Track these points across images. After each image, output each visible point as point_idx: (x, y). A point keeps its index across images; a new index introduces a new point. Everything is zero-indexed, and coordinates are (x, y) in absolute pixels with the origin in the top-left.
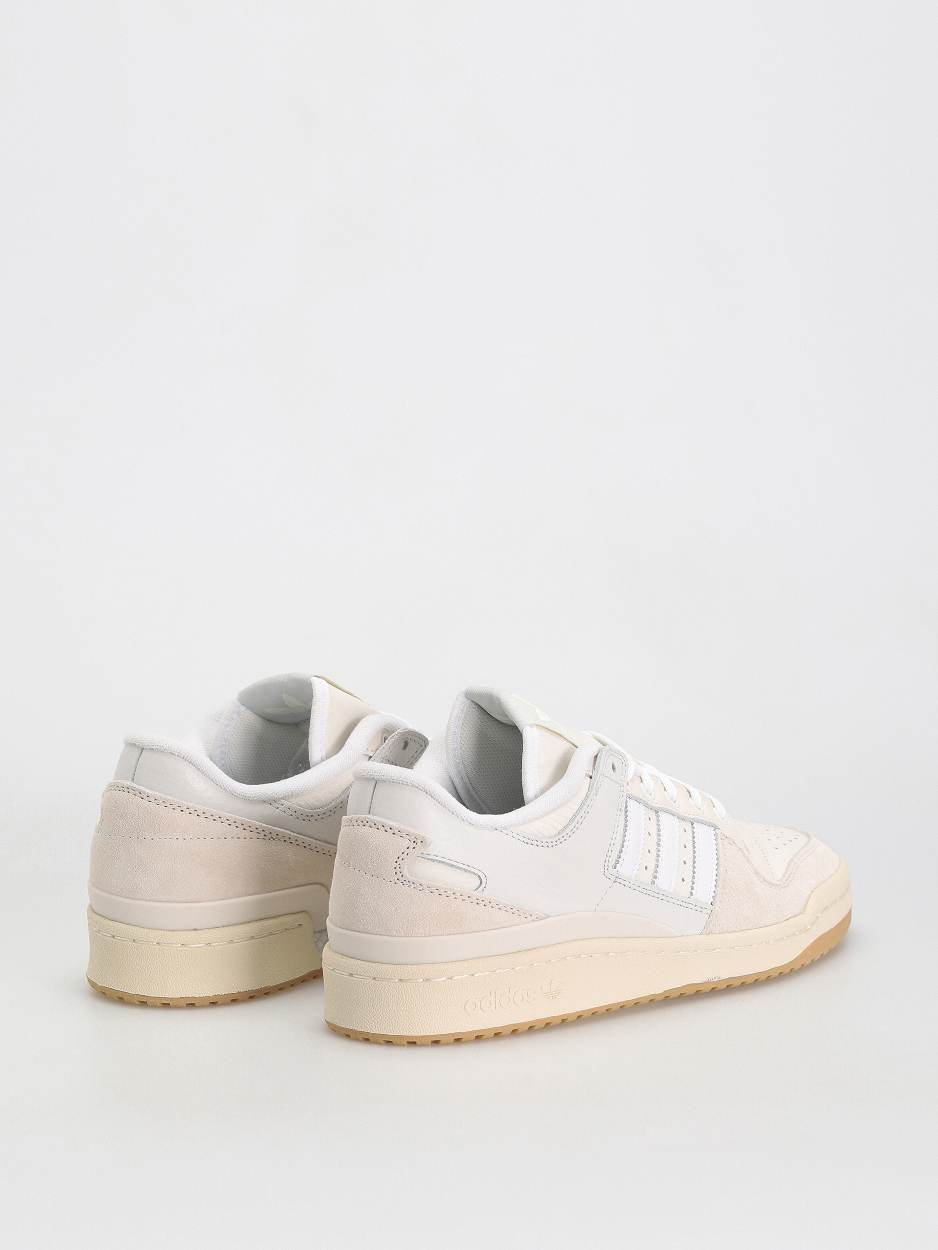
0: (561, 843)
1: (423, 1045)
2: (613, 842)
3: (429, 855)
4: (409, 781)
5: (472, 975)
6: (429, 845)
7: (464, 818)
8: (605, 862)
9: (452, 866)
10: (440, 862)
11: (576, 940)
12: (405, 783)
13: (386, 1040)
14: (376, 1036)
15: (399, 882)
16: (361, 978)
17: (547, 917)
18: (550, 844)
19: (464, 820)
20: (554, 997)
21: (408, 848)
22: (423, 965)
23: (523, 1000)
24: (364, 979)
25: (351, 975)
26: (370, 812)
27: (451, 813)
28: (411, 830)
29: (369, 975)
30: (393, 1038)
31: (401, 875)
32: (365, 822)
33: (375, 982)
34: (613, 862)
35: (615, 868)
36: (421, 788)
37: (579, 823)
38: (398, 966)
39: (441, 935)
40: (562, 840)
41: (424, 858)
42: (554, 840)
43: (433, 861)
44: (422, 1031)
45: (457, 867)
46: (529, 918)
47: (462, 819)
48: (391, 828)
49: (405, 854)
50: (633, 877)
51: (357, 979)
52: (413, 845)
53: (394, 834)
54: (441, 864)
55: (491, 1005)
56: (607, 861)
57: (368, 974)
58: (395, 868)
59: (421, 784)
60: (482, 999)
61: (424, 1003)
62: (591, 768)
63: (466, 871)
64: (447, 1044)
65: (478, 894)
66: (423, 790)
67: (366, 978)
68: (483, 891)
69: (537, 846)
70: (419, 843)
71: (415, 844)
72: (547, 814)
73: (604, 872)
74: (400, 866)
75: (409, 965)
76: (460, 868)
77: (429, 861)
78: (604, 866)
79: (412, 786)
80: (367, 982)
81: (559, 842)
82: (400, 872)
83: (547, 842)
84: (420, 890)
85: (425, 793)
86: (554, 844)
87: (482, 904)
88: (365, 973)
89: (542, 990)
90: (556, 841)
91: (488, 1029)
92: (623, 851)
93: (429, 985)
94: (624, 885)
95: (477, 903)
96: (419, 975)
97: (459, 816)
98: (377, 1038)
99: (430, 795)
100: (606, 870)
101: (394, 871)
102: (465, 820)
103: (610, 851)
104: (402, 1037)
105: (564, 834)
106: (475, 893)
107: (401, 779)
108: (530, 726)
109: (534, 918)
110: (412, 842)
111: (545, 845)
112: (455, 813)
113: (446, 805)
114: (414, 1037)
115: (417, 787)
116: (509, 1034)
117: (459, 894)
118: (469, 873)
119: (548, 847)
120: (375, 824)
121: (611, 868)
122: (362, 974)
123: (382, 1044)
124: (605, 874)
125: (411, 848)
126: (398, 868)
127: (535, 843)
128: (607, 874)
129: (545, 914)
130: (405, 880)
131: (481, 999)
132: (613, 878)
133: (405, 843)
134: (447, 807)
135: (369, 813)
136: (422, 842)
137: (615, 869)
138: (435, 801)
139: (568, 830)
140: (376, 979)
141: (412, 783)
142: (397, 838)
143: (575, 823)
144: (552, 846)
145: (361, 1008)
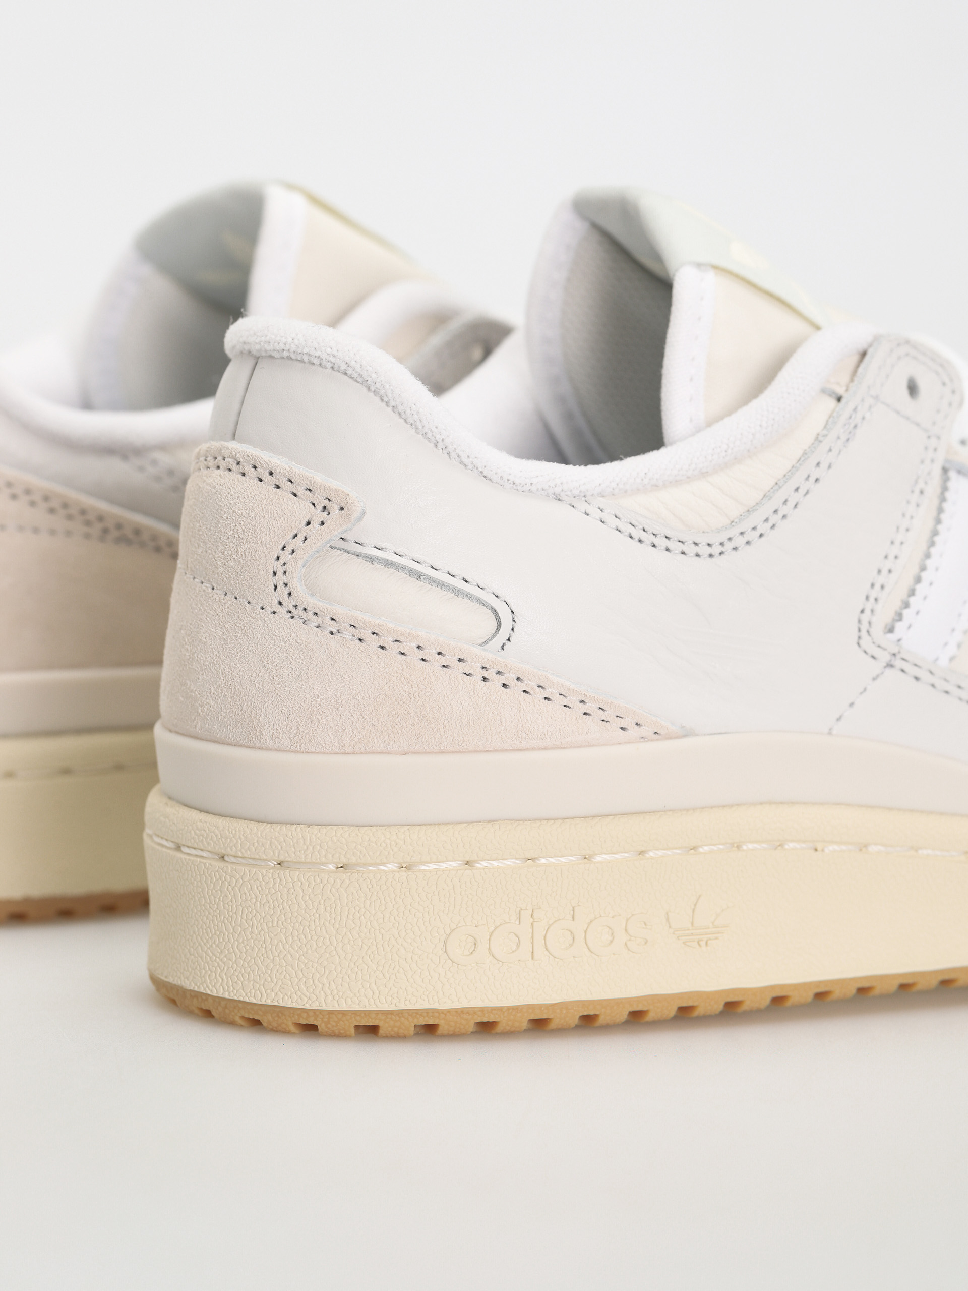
0: (735, 549)
1: (337, 1036)
2: (888, 564)
3: (361, 544)
4: (323, 356)
5: (467, 863)
6: (360, 518)
7: (466, 461)
8: (862, 611)
9: (419, 576)
10: (388, 564)
11: (770, 803)
12: (316, 361)
13: (247, 1016)
14: (223, 1003)
15: (282, 611)
16: (196, 856)
17: (687, 734)
18: (704, 550)
19: (466, 466)
20: (703, 943)
21: (309, 523)
22: (335, 828)
23: (611, 942)
24: (202, 857)
25: (178, 848)
26: (234, 435)
27: (432, 445)
28: (319, 478)
29: (210, 849)
30: (261, 1013)
31: (286, 591)
32: (220, 458)
33: (222, 865)
34: (884, 615)
35: (891, 630)
36: (355, 375)
37: (791, 504)
38: (274, 826)
39: (382, 753)
40: (740, 541)
41: (348, 552)
42: (715, 540)
43: (371, 559)
44: (330, 998)
45: (432, 581)
46: (633, 732)
47: (462, 463)
48: (271, 473)
49: (300, 537)
50: (944, 662)
51: (187, 857)
52: (320, 516)
53: (278, 487)
54: (391, 570)
55: (518, 945)
56: (868, 612)
57: (208, 844)
58: (275, 574)
59: (353, 363)
60: (496, 928)
61: (337, 926)
62: (845, 379)
63: (457, 592)
64: (397, 1037)
65: (490, 655)
66: (359, 379)
67: (204, 854)
68: (502, 648)
69: (667, 550)
70: (335, 511)
71: (326, 513)
72: (704, 474)
73: (859, 638)
74: (284, 568)
75: (299, 827)
76: (441, 585)
77: (360, 560)
78: (859, 621)
79: (332, 368)
80: (205, 864)
81: (729, 546)
82: (286, 585)
83: (696, 544)
84: (332, 633)
85: (365, 389)
86: (716, 549)
87: (499, 680)
88: (202, 841)
89: (668, 920)
90: (722, 544)
91: (509, 1008)
92: (917, 592)
93: (347, 881)
94: (917, 679)
95: (484, 679)
96: (323, 853)
97: (453, 454)
98: (227, 1011)
99: (376, 393)
100: (864, 633)
101: (271, 581)
102: (470, 467)
103: (877, 587)
104: (279, 1011)
105: (746, 526)
106: (478, 650)
107: (306, 350)
108: (699, 265)
109: (646, 731)
110: (320, 508)
111: (691, 549)
112: (440, 445)
113: (418, 423)
114: (311, 1014)
115: (346, 374)
116: (573, 1025)
117: (434, 652)
118: (466, 600)
119: (698, 555)
120: (238, 463)
121: (878, 630)
122: (196, 846)
123: (242, 1026)
124: (862, 642)
125: (315, 524)
126: (280, 574)
127: (661, 542)
128: (866, 642)
129: (683, 727)
130: (296, 606)
131: (492, 929)
132: (885, 657)
133: (302, 510)
134: (420, 427)
135: (234, 437)
136: (342, 509)
137: (890, 636)
138: (390, 409)
139: (756, 519)
140: (226, 858)
141: (332, 359)
142: (284, 495)
143: (776, 502)
144: (711, 556)
145: (194, 933)
